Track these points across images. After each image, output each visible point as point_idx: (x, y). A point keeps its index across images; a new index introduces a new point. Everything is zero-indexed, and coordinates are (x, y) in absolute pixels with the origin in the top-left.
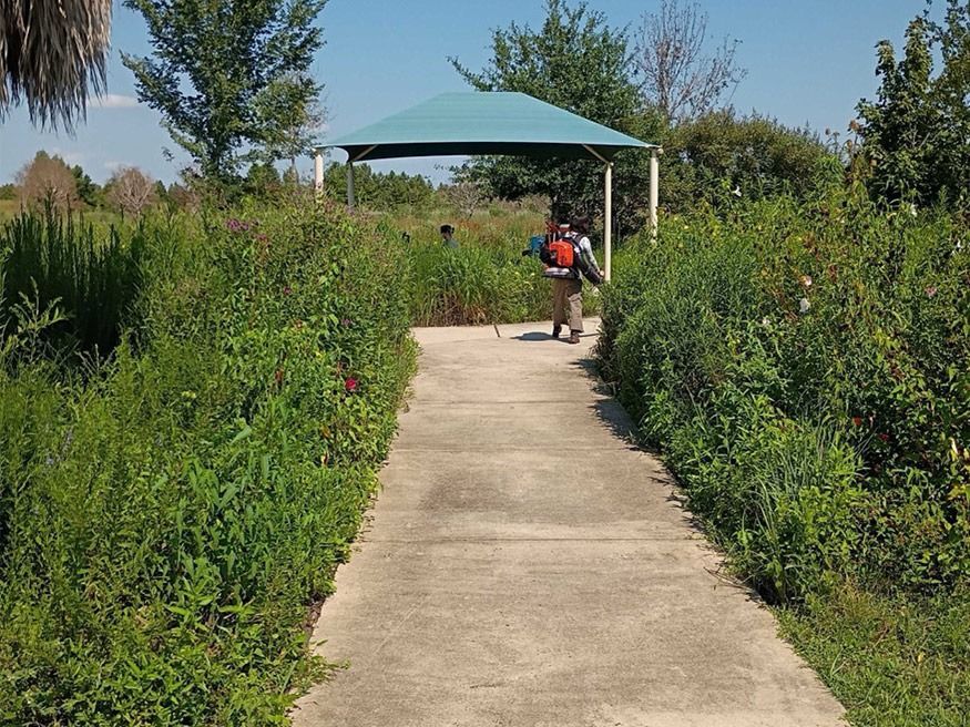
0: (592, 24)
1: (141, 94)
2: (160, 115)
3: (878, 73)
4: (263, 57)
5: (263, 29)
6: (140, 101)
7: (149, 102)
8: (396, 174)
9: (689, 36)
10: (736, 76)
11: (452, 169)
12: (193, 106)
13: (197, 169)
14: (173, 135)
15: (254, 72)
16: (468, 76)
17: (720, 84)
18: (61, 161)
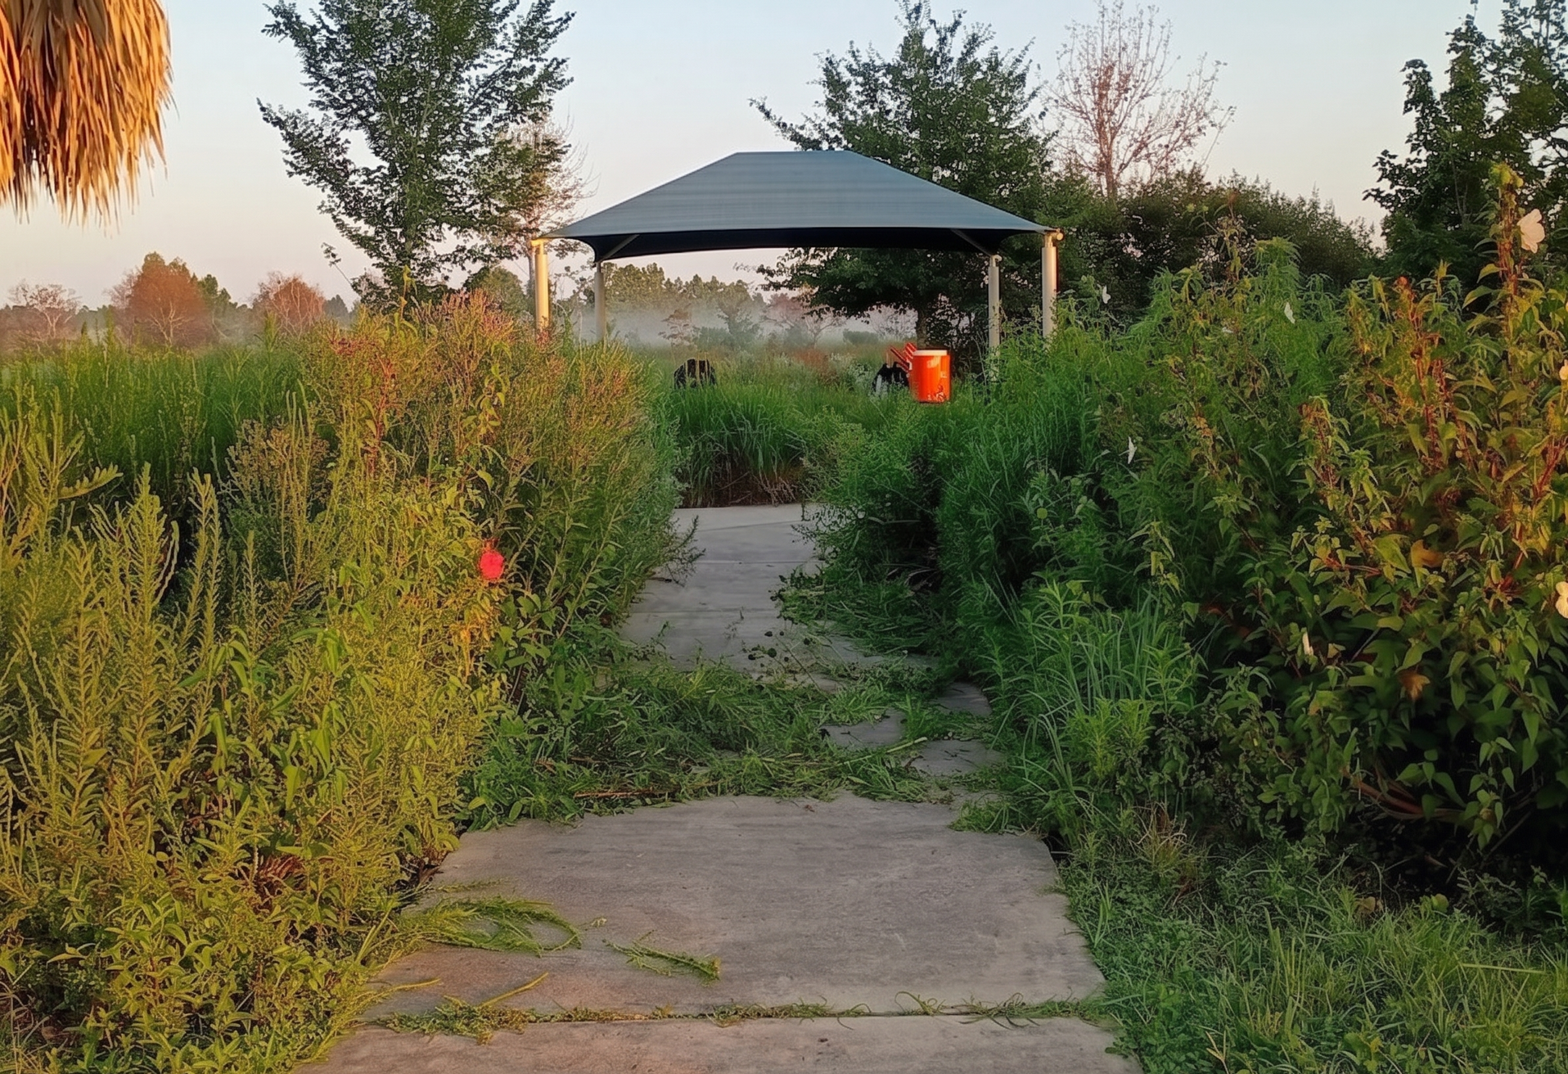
0: (974, 42)
1: (292, 164)
2: (322, 194)
3: (1407, 110)
4: (477, 103)
5: (476, 62)
6: (291, 174)
7: (304, 176)
8: (704, 280)
9: (1143, 56)
10: (1216, 116)
11: (761, 270)
12: (370, 182)
13: (378, 275)
14: (341, 226)
15: (462, 126)
16: (783, 126)
17: (1194, 130)
18: (184, 269)
